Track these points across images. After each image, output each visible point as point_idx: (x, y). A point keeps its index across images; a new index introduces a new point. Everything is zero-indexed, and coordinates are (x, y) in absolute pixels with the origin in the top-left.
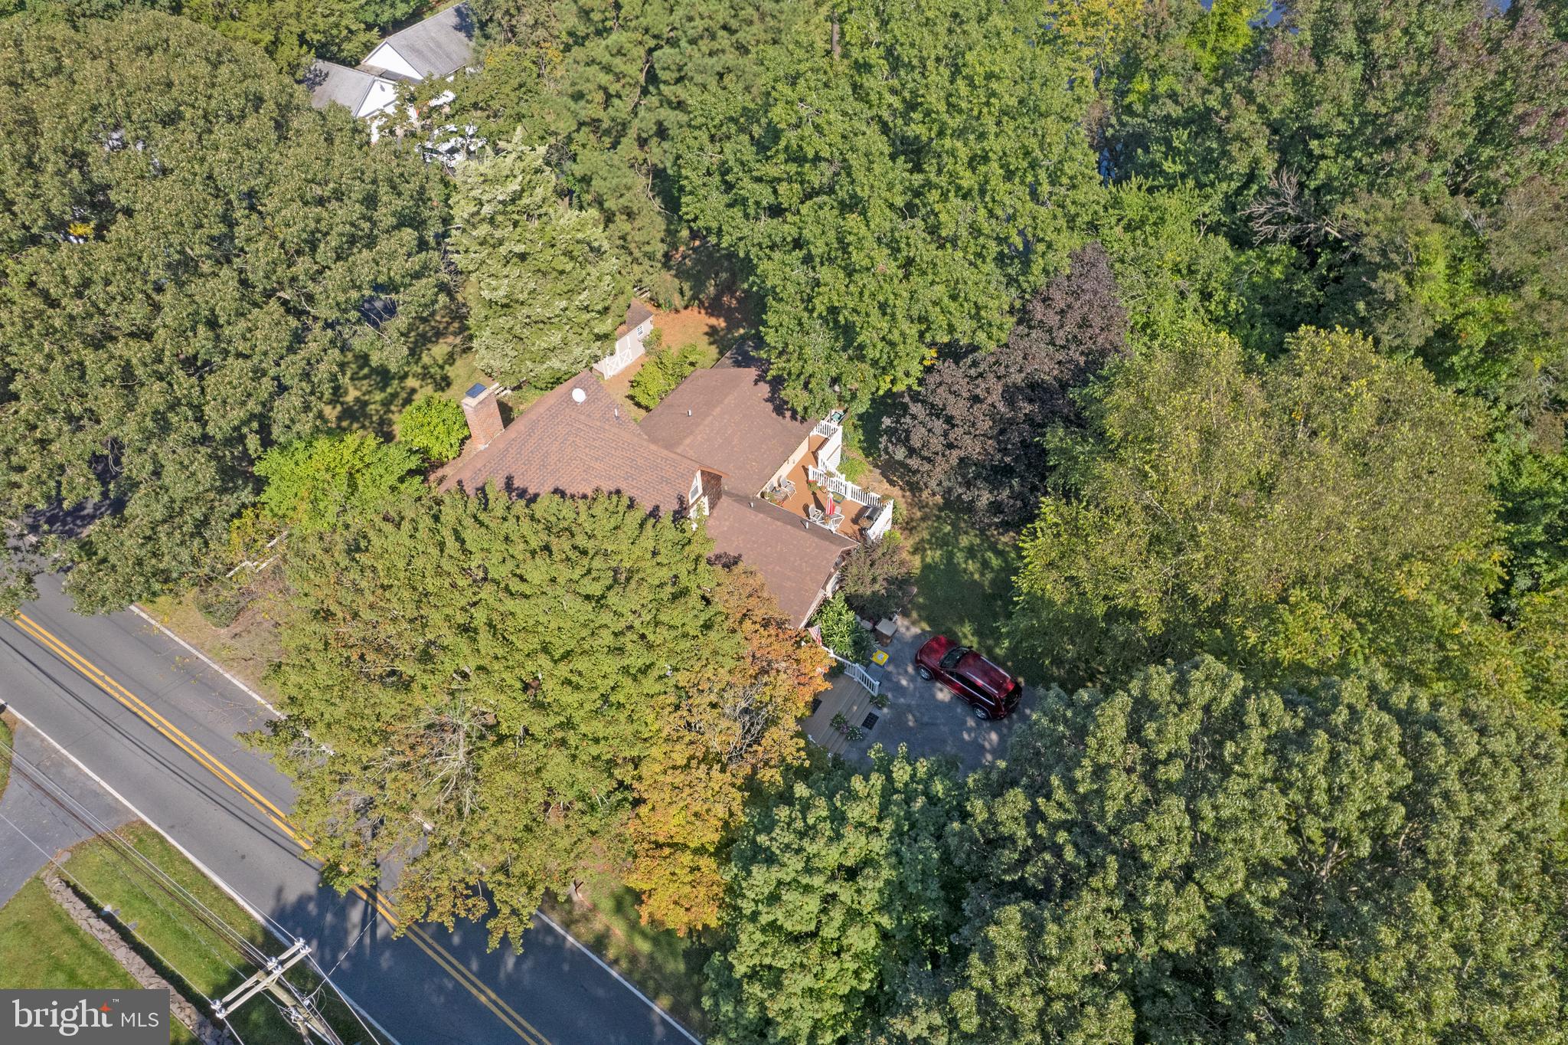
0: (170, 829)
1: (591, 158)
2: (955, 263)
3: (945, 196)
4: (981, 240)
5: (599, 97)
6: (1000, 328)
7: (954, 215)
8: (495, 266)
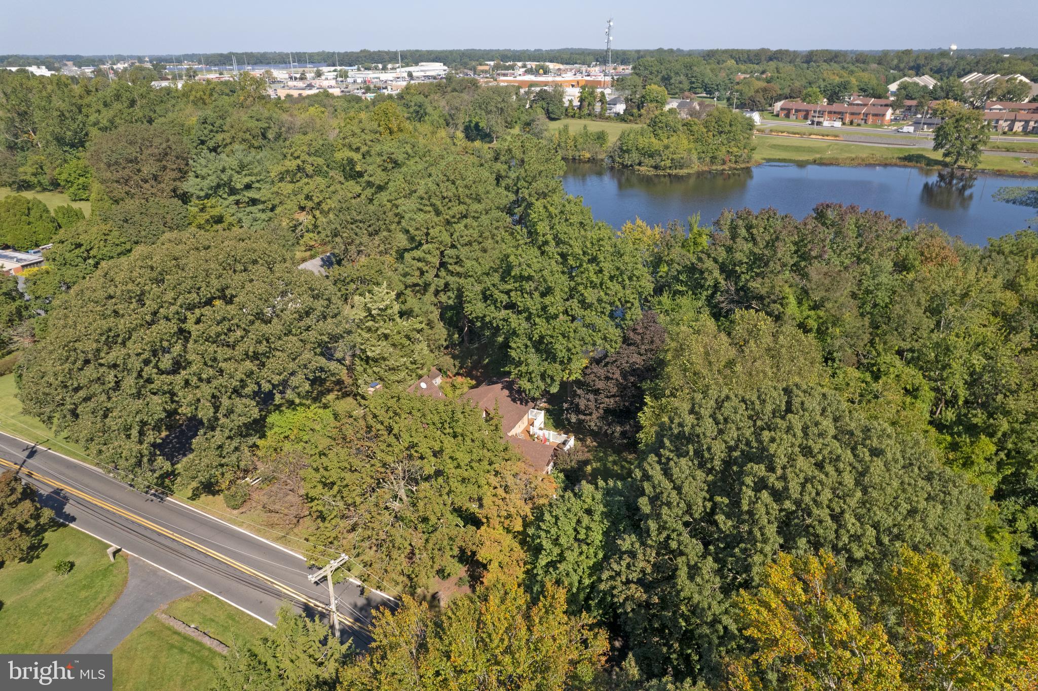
0: (220, 593)
1: (412, 302)
2: (591, 316)
3: (586, 288)
4: (603, 305)
5: (417, 273)
6: (616, 342)
7: (591, 295)
8: (374, 341)
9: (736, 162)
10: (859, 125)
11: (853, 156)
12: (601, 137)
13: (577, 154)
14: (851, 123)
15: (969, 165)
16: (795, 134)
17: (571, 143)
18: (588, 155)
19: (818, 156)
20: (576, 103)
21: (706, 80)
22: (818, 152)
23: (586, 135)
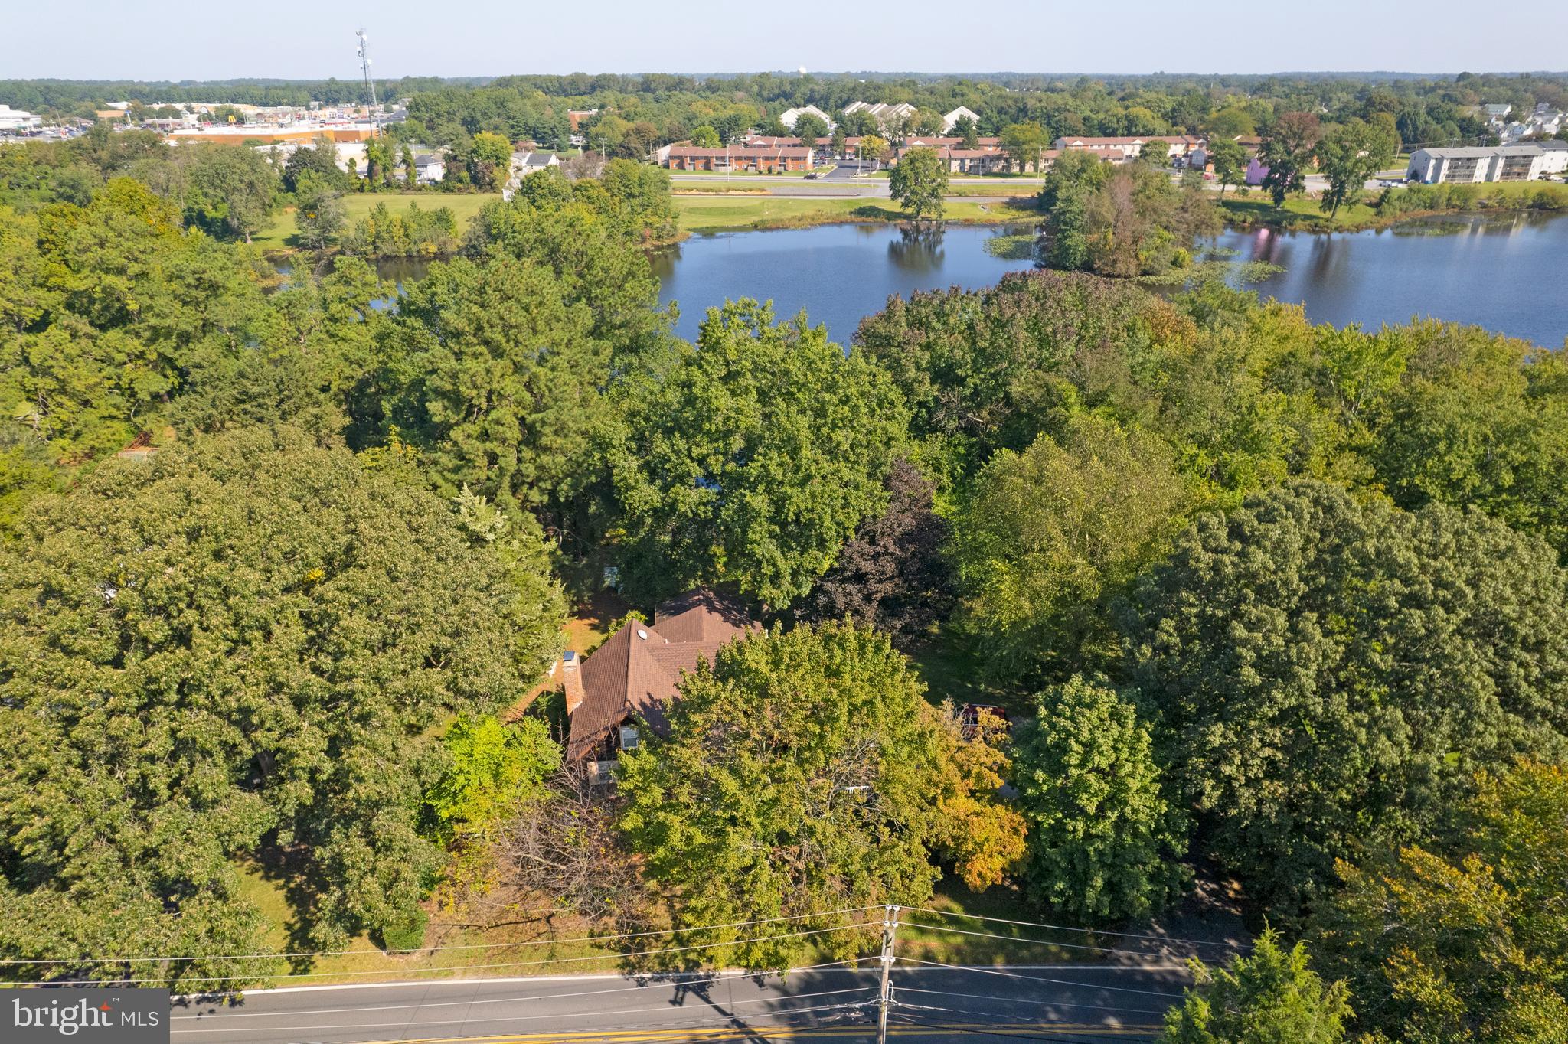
9: (659, 237)
10: (779, 173)
11: (799, 214)
12: (443, 218)
13: (414, 248)
14: (770, 171)
15: (933, 215)
16: (707, 190)
17: (398, 232)
18: (433, 248)
19: (756, 219)
20: (362, 165)
21: (531, 122)
22: (753, 214)
23: (419, 216)
